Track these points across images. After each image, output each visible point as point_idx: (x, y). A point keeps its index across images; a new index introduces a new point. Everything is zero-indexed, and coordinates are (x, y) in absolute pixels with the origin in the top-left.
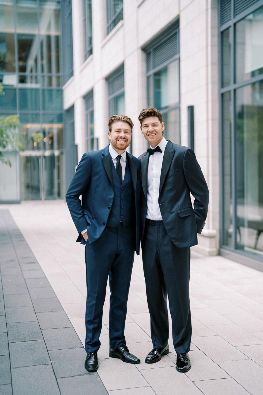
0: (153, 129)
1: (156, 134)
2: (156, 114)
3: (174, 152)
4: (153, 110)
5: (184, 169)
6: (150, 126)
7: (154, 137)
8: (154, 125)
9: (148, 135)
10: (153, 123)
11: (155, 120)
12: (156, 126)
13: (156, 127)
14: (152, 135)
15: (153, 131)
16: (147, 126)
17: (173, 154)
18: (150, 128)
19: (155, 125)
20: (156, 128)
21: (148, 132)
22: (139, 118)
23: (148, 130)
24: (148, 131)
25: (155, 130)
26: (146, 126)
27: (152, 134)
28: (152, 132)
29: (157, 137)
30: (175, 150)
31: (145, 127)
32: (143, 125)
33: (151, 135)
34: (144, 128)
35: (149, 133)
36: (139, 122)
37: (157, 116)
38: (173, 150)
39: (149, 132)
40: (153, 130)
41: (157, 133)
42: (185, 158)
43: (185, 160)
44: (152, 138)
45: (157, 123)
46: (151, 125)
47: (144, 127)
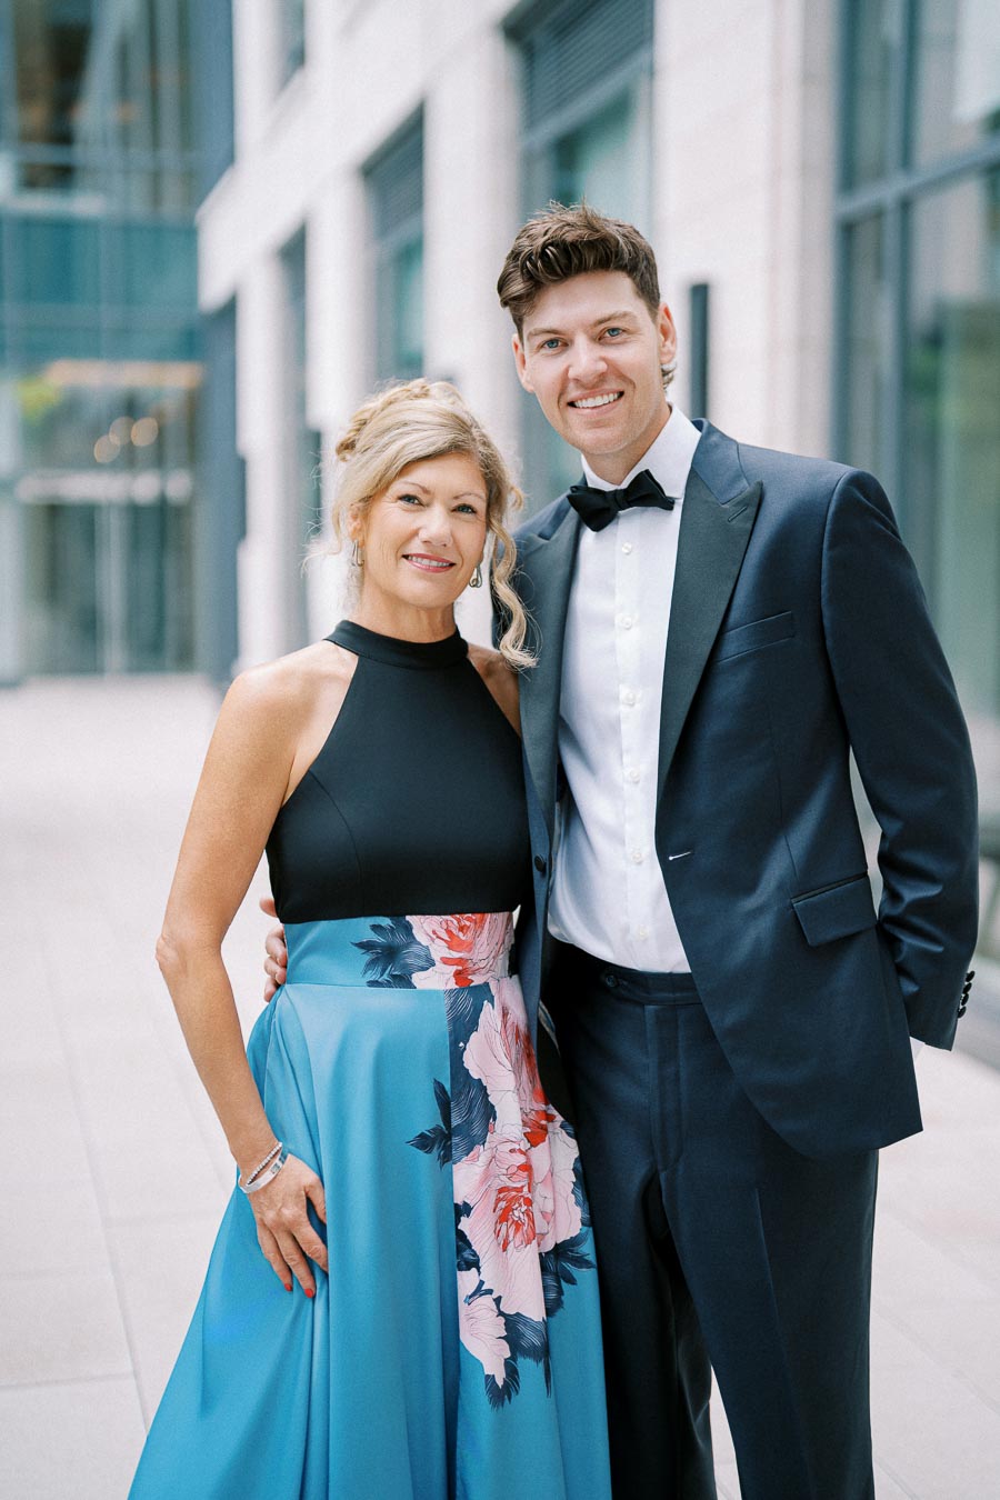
0: (604, 359)
1: (621, 394)
2: (618, 253)
3: (758, 500)
4: (590, 226)
5: (826, 612)
6: (581, 342)
7: (610, 415)
8: (607, 332)
9: (572, 404)
10: (601, 322)
11: (613, 295)
12: (619, 339)
13: (624, 343)
14: (599, 401)
15: (602, 377)
16: (558, 342)
17: (751, 511)
18: (584, 358)
19: (613, 331)
20: (626, 355)
21: (571, 385)
22: (501, 288)
23: (567, 371)
24: (572, 374)
25: (615, 371)
26: (552, 343)
27: (593, 396)
28: (594, 385)
29: (630, 412)
30: (761, 484)
31: (547, 351)
32: (531, 335)
33: (590, 402)
34: (536, 357)
35: (573, 393)
36: (506, 313)
37: (622, 268)
38: (745, 487)
39: (577, 380)
40: (602, 366)
41: (631, 382)
42: (834, 535)
43: (831, 547)
44: (597, 425)
45: (625, 315)
46: (586, 332)
47: (542, 346)
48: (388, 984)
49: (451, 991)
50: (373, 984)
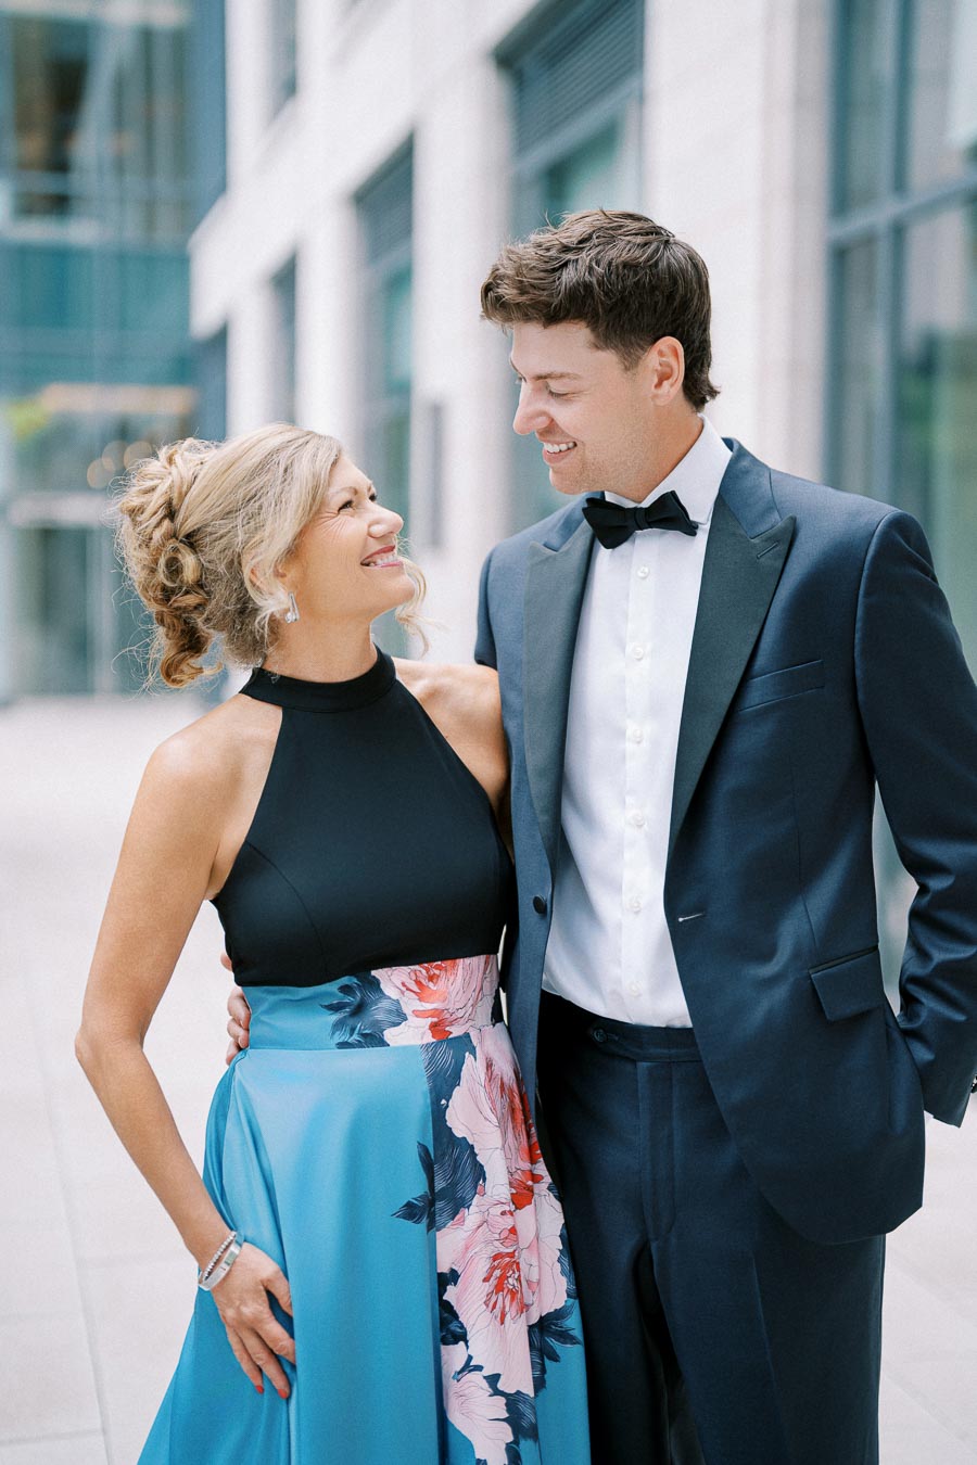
3: (790, 537)
5: (860, 663)
48: (359, 1045)
49: (428, 1045)
50: (343, 1045)
